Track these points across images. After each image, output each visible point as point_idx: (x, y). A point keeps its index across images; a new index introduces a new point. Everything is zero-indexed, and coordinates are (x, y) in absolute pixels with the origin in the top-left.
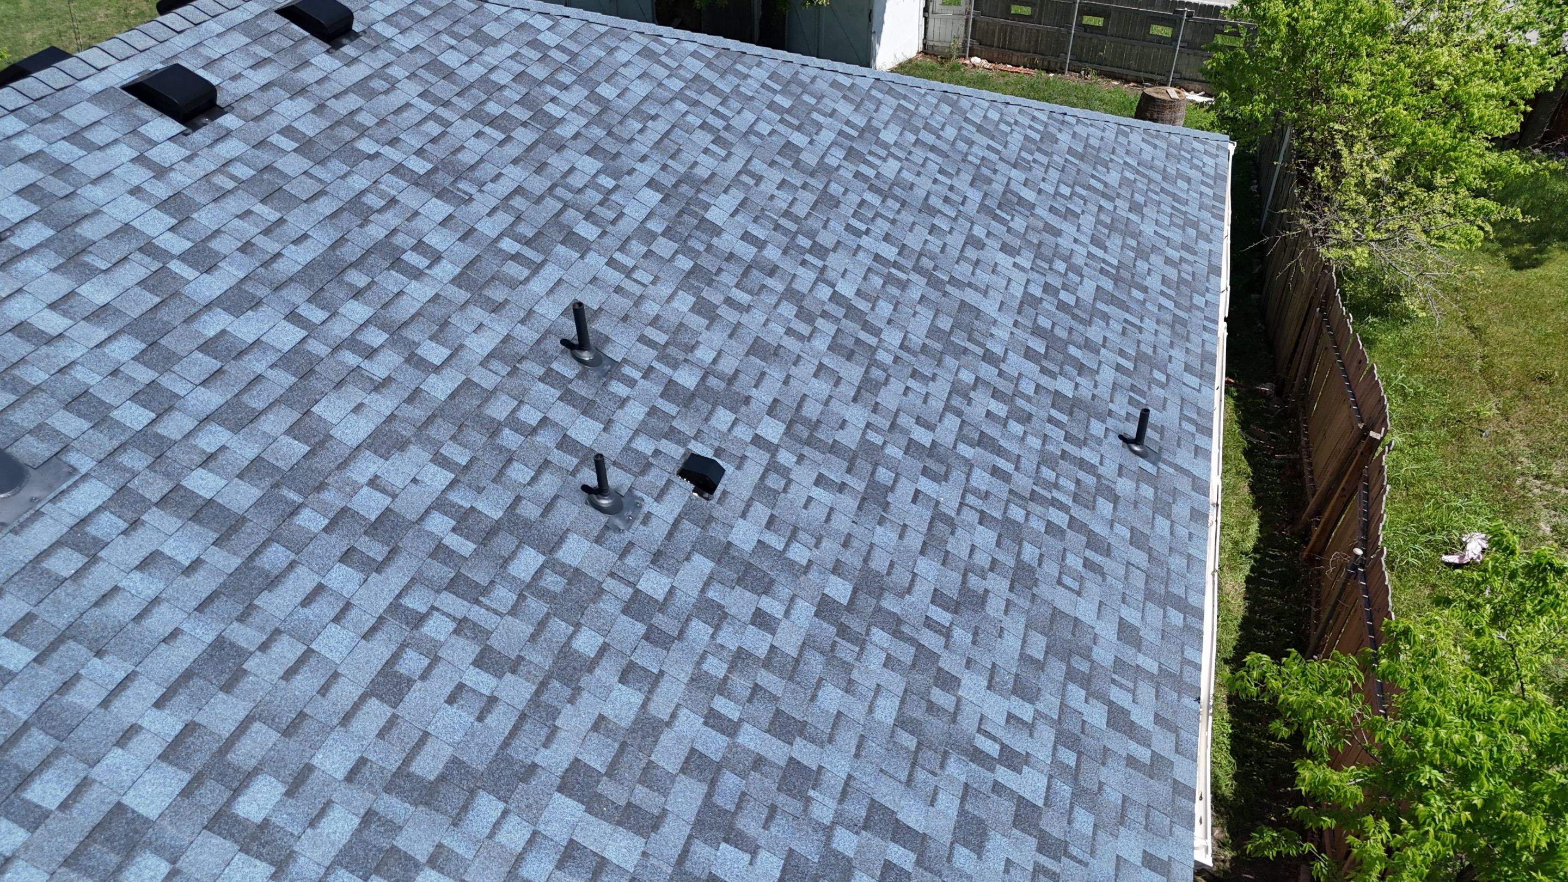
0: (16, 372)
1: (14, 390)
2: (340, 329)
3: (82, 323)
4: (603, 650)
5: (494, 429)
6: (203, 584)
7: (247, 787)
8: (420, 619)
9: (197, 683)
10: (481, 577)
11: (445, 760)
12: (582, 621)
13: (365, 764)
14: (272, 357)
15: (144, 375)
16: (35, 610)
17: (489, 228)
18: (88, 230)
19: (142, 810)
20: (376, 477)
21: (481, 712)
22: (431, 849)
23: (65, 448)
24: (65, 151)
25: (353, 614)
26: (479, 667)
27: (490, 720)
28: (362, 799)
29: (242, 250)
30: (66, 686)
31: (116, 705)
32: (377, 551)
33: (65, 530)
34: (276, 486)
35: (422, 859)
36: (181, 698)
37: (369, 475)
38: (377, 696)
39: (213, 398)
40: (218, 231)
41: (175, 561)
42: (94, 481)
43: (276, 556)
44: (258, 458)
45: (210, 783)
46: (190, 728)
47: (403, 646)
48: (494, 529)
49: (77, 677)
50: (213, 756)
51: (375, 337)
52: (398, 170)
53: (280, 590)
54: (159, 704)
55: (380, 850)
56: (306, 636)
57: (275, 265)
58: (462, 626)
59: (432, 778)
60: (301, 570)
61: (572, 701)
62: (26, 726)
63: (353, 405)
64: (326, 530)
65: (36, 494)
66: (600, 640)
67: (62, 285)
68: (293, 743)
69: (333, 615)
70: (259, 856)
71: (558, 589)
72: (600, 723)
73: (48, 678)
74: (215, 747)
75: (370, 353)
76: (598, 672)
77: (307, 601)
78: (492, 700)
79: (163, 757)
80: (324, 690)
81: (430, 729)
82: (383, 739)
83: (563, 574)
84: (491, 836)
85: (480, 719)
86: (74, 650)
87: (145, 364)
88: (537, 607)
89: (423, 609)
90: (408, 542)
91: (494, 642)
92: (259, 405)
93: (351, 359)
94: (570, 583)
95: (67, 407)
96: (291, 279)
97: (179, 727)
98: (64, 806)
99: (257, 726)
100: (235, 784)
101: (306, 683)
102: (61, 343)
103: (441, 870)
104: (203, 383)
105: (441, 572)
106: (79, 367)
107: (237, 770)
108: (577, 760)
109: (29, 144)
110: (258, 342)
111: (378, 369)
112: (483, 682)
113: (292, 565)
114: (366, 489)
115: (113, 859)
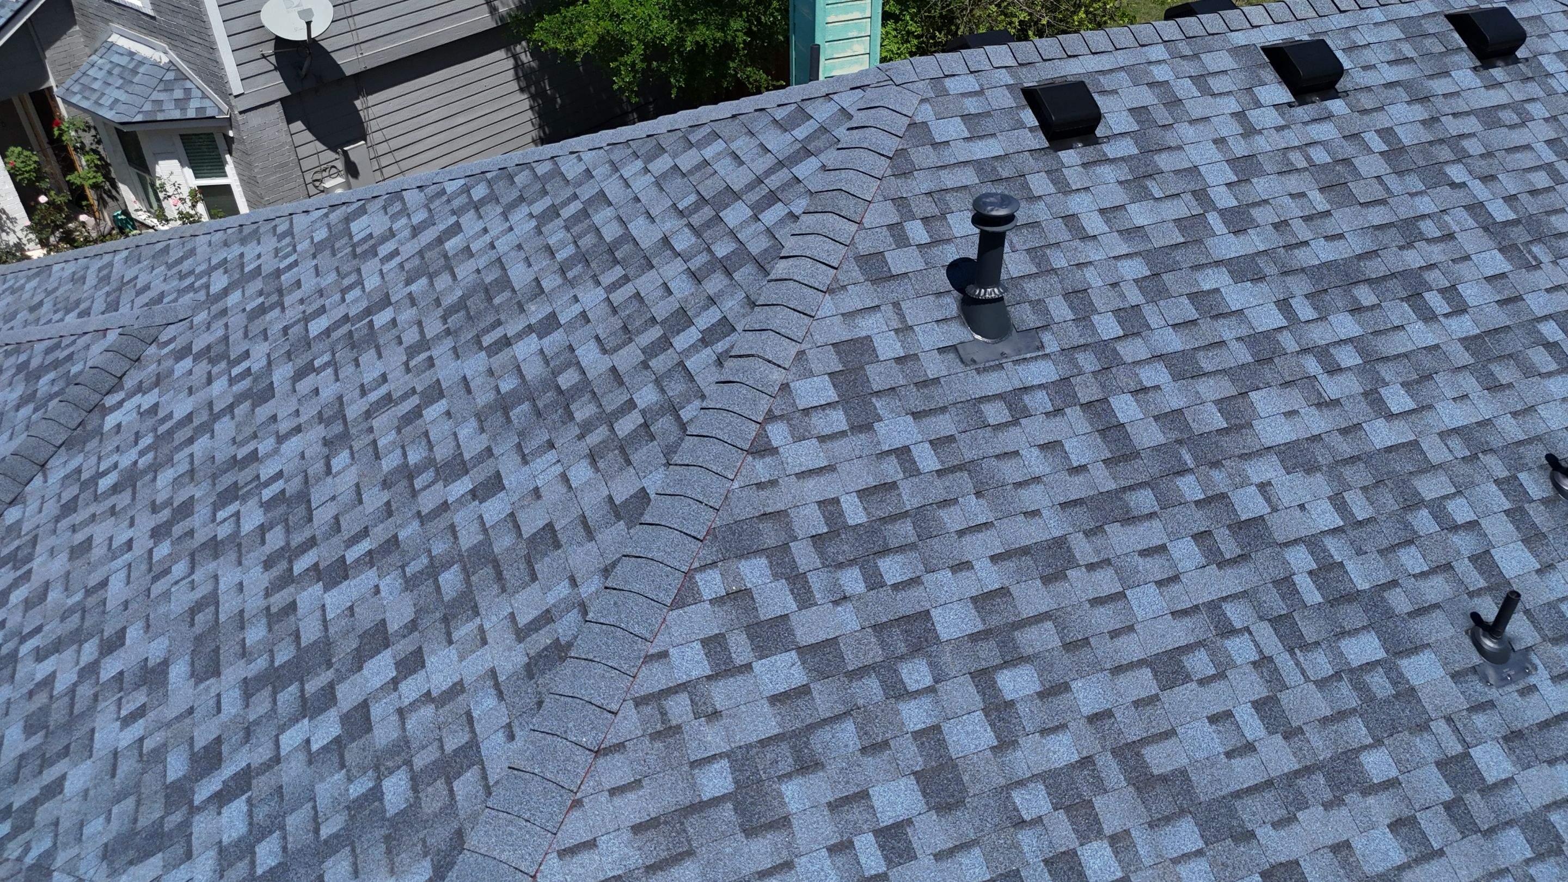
0: (1048, 252)
1: (1038, 265)
2: (1319, 335)
3: (1115, 234)
4: (1390, 784)
5: (1413, 503)
6: (1077, 488)
7: (1015, 666)
8: (1229, 631)
9: (1027, 561)
10: (1309, 631)
11: (1176, 766)
12: (1386, 742)
13: (1110, 718)
14: (1244, 331)
15: (1134, 296)
16: (957, 435)
17: (1537, 304)
18: (1164, 161)
19: (938, 627)
20: (1269, 483)
21: (1233, 751)
22: (1119, 829)
23: (1046, 327)
24: (1184, 88)
25: (1175, 588)
26: (1256, 709)
27: (1236, 762)
28: (1091, 745)
29: (1276, 226)
30: (945, 503)
31: (967, 539)
32: (1229, 547)
33: (1010, 388)
34: (1180, 442)
35: (1108, 831)
36: (1011, 565)
37: (1264, 478)
38: (1153, 670)
39: (1174, 342)
40: (1266, 202)
41: (1068, 458)
42: (1050, 362)
43: (1144, 500)
44: (1180, 411)
45: (992, 643)
46: (1003, 592)
47: (1200, 644)
48: (1352, 597)
49: (955, 501)
50: (1006, 625)
51: (1348, 357)
52: (1476, 208)
53: (1130, 530)
54: (994, 559)
55: (1080, 796)
56: (1128, 580)
57: (1296, 251)
58: (1263, 662)
59: (1156, 772)
60: (1156, 524)
61: (1327, 806)
62: (905, 514)
63: (1288, 409)
64: (1197, 503)
65: (1007, 351)
66: (1394, 773)
67: (1119, 196)
68: (1067, 659)
69: (1158, 578)
70: (992, 725)
71: (1380, 694)
72: (1342, 848)
73: (938, 490)
74: (1012, 619)
75: (1334, 370)
76: (1371, 800)
77: (1145, 553)
78: (1250, 748)
79: (974, 599)
80: (1114, 634)
81: (1180, 730)
82: (1137, 708)
83: (1395, 684)
84: (1176, 861)
85: (1229, 755)
86: (964, 481)
87: (1140, 288)
88: (1347, 695)
89: (1238, 625)
90: (1262, 557)
91: (1284, 697)
92: (1207, 366)
93: (1312, 365)
94: (1397, 696)
95: (1066, 296)
96: (1303, 270)
97: (997, 586)
98: (895, 587)
99: (1049, 625)
100: (1008, 658)
101: (1104, 618)
102: (1091, 243)
103: (1116, 853)
104: (1174, 326)
105: (1276, 603)
106: (1092, 268)
107: (1016, 648)
108: (1297, 862)
109: (1161, 73)
110: (1240, 312)
111: (1332, 388)
112: (1253, 727)
113: (1151, 516)
114: (1254, 488)
115: (902, 648)
